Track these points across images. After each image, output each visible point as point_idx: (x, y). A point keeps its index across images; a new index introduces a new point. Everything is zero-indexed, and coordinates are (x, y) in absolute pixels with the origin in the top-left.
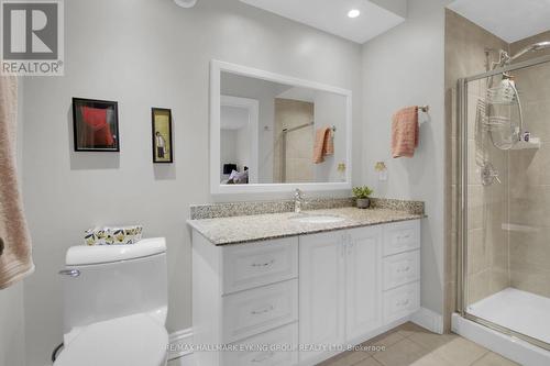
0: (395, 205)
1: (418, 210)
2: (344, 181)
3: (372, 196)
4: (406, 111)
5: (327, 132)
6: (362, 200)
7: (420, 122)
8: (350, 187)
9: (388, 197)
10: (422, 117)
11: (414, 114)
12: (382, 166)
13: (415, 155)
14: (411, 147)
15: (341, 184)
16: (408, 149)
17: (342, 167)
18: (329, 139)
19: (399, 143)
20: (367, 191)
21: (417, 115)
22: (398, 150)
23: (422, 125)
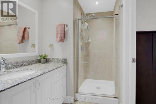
0: (57, 61)
1: (65, 62)
2: (35, 52)
3: (48, 58)
4: (61, 25)
5: (25, 29)
6: (44, 60)
7: (66, 30)
8: (38, 55)
9: (54, 58)
10: (66, 28)
11: (64, 27)
12: (51, 45)
13: (64, 42)
14: (63, 39)
15: (34, 53)
16: (62, 39)
17: (34, 46)
18: (26, 33)
19: (59, 37)
20: (46, 56)
21: (65, 27)
22: (58, 39)
23: (66, 31)
